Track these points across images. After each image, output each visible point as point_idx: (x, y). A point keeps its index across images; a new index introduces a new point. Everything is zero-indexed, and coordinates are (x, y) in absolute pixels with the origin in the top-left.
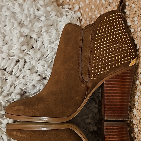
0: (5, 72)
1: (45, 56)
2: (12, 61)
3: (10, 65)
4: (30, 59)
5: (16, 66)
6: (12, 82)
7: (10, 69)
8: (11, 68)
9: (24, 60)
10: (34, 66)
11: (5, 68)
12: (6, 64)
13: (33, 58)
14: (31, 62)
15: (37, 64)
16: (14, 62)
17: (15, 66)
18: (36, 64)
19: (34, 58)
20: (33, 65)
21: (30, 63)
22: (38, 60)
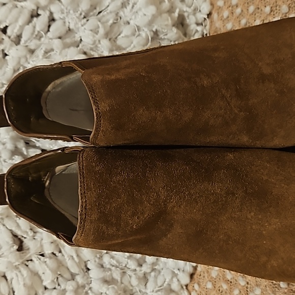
0: (4, 35)
1: (98, 10)
2: (20, 12)
3: (16, 20)
4: (63, 13)
5: (30, 24)
6: (19, 63)
7: (16, 31)
8: (18, 27)
9: (48, 13)
10: (73, 30)
11: (4, 26)
12: (7, 18)
13: (71, 12)
14: (67, 20)
15: (80, 26)
16: (25, 16)
17: (28, 24)
18: (77, 26)
19: (74, 12)
20: (71, 27)
21: (65, 22)
22: (82, 16)
